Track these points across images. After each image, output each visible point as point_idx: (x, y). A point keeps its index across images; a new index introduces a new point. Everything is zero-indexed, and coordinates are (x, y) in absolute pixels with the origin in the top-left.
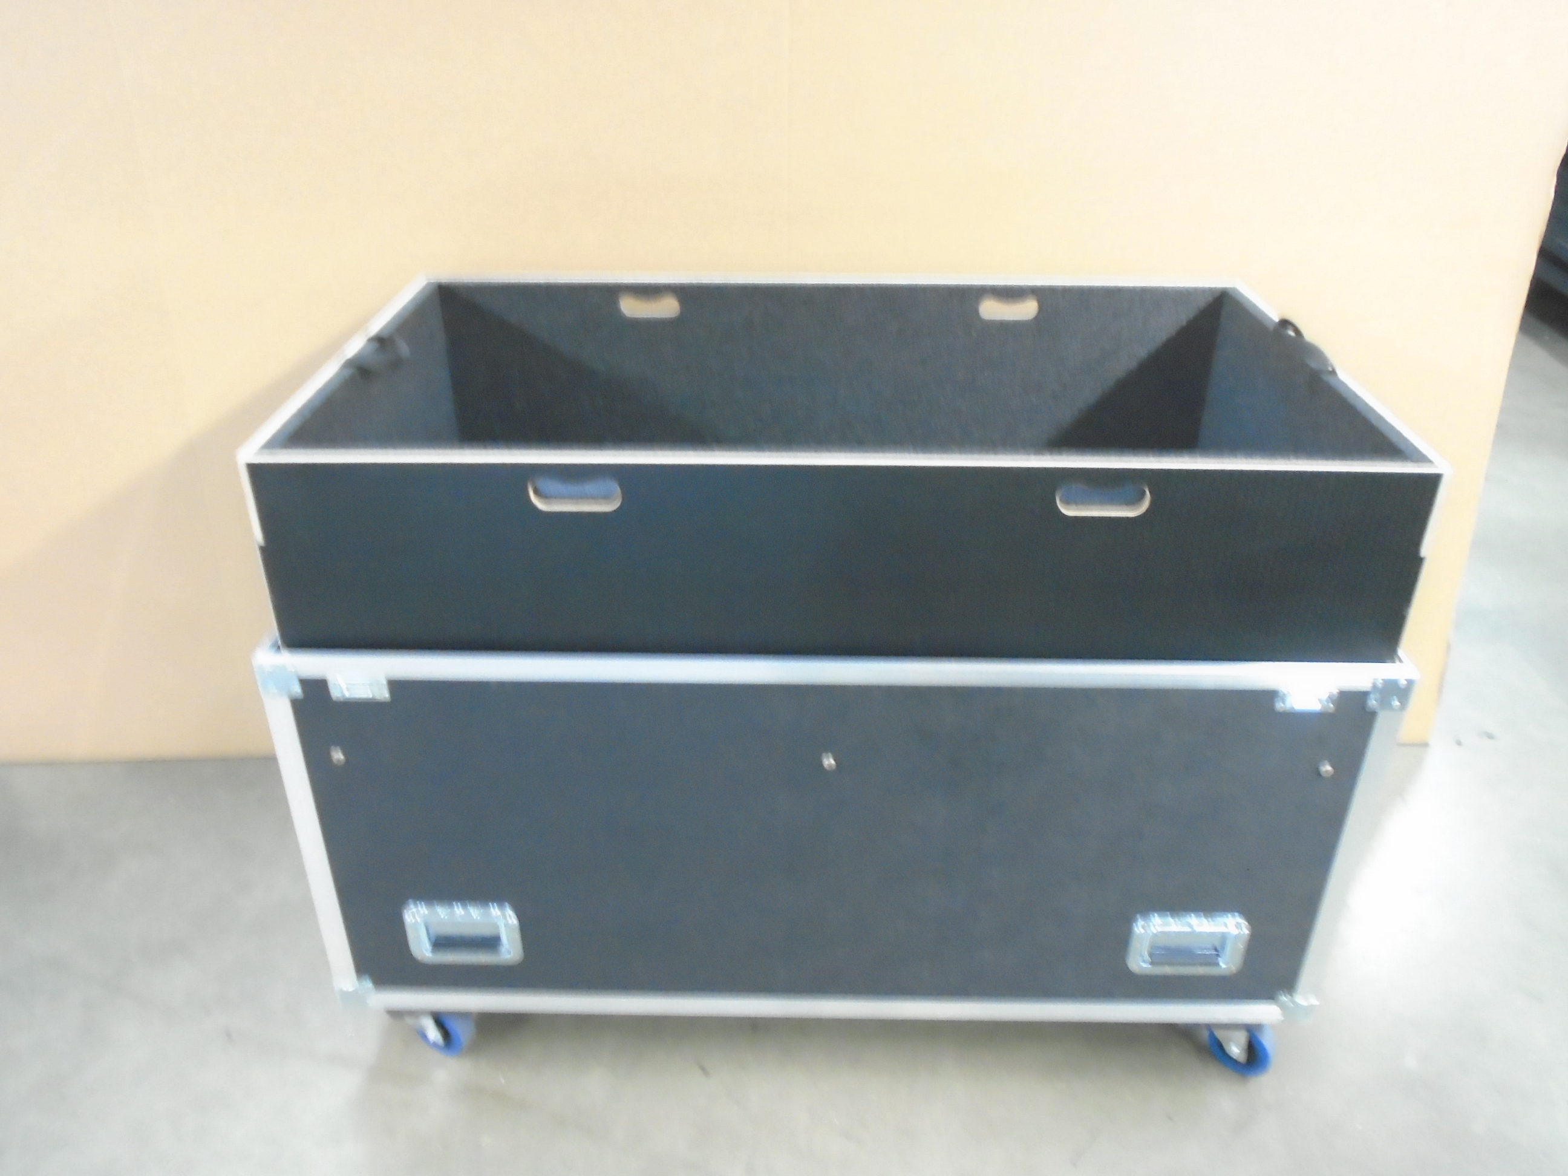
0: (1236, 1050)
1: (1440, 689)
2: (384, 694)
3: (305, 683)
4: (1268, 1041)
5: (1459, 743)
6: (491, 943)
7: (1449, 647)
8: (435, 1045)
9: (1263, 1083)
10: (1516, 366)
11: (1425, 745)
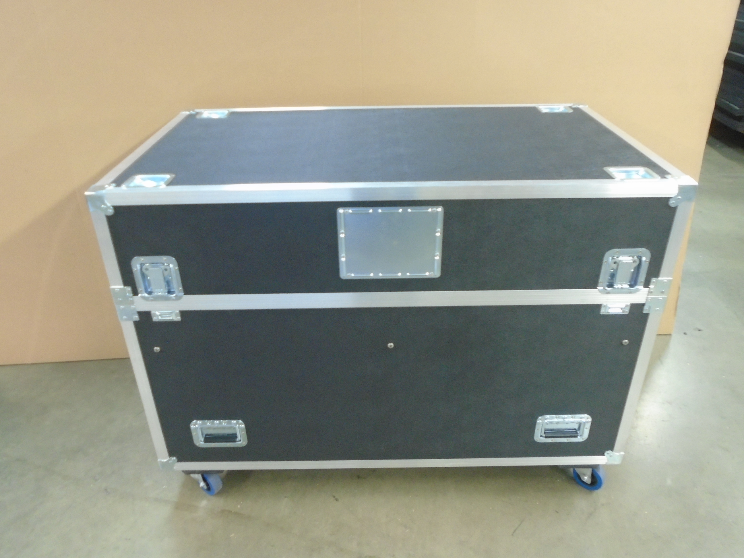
0: (587, 479)
1: (676, 309)
2: (179, 318)
3: (140, 313)
4: (601, 473)
5: (685, 334)
6: (232, 437)
7: (679, 288)
8: (202, 488)
9: (600, 494)
10: (706, 159)
11: (670, 335)
